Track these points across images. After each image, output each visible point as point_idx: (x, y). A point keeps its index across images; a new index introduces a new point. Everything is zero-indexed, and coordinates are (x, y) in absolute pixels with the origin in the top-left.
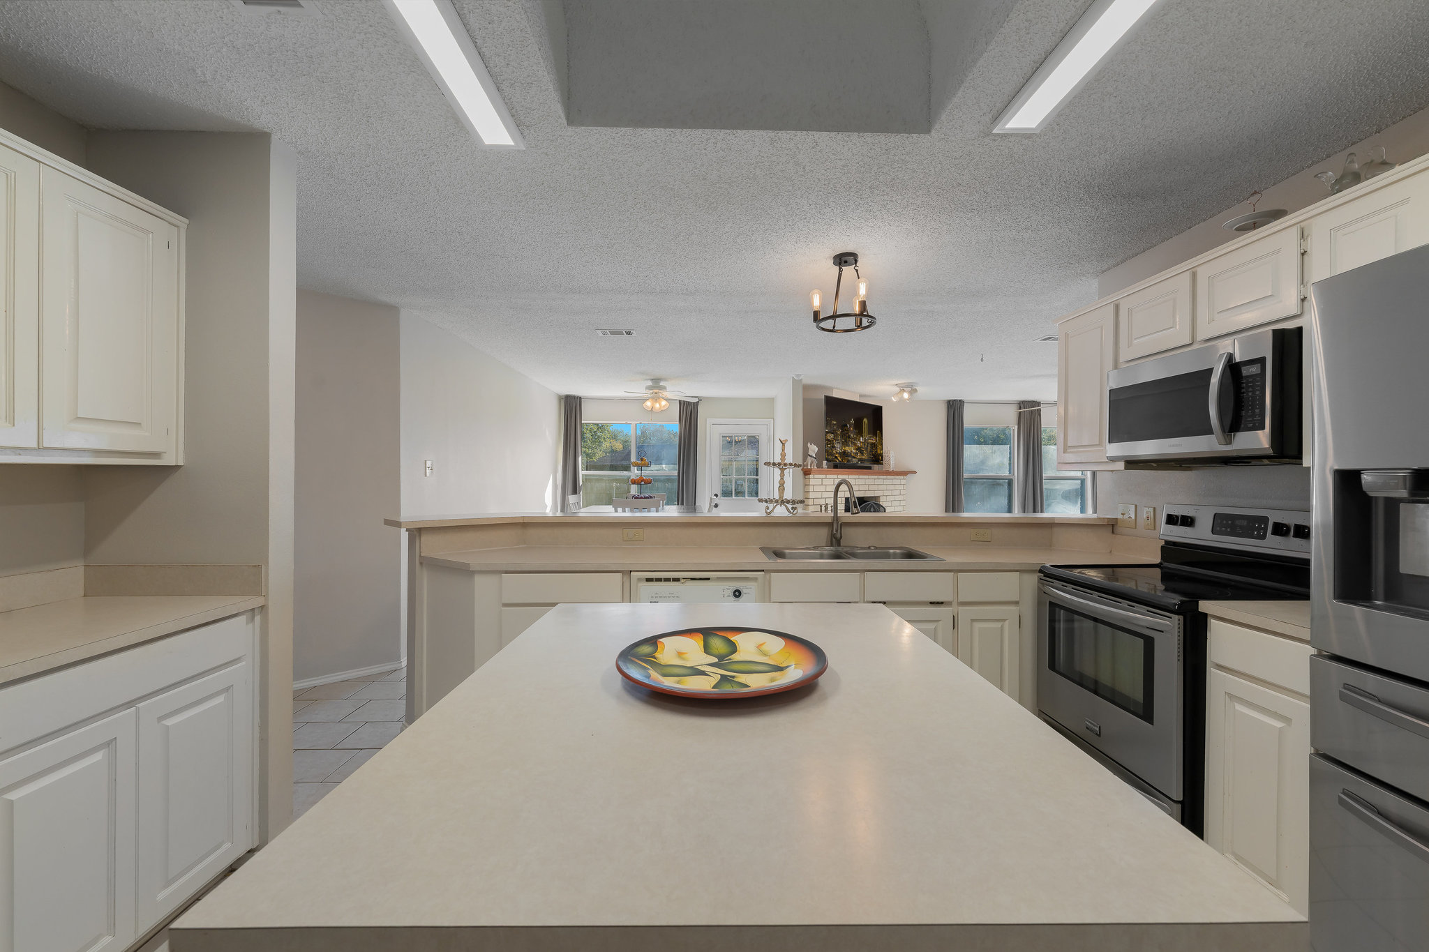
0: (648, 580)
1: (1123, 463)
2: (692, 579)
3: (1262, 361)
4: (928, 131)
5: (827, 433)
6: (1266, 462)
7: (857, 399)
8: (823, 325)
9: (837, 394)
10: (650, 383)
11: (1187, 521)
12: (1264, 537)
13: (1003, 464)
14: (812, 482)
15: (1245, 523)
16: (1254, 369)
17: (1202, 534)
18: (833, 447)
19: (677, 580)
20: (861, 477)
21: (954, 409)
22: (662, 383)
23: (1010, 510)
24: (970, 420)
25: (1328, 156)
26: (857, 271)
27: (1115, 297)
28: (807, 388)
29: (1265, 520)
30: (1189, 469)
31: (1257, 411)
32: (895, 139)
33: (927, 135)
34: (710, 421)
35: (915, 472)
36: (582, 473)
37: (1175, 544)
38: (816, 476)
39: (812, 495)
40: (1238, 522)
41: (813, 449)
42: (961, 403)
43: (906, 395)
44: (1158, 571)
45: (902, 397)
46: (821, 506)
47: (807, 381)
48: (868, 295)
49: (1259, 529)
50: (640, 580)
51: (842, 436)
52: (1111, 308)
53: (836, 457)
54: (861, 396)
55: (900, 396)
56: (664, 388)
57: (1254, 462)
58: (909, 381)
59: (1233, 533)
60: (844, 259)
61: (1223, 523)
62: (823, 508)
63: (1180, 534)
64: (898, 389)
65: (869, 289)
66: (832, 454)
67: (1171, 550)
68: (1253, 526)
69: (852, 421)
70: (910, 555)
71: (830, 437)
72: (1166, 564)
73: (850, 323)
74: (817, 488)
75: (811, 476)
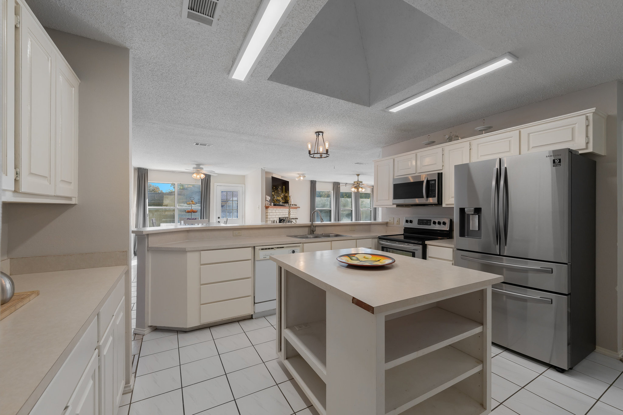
0: (262, 249)
1: (396, 205)
2: (278, 248)
3: (435, 180)
4: (369, 107)
5: (273, 192)
6: (434, 205)
7: (280, 178)
8: (311, 156)
9: (275, 176)
10: (195, 166)
11: (411, 222)
12: (430, 225)
13: (328, 204)
14: (269, 211)
15: (426, 221)
16: (433, 182)
17: (415, 225)
18: (274, 197)
19: (272, 248)
20: (284, 209)
21: (313, 184)
22: (201, 166)
23: (330, 221)
24: (319, 188)
25: (443, 130)
26: (323, 138)
27: (393, 157)
28: (267, 173)
29: (431, 220)
30: (409, 207)
31: (434, 193)
32: (360, 106)
33: (369, 108)
34: (216, 184)
35: (299, 207)
36: (148, 207)
37: (407, 228)
38: (270, 209)
39: (269, 217)
40: (424, 221)
41: (269, 198)
42: (315, 181)
43: (302, 178)
44: (403, 236)
45: (300, 178)
46: (272, 221)
47: (266, 170)
48: (328, 147)
49: (429, 223)
50: (259, 249)
51: (277, 193)
52: (392, 160)
53: (275, 202)
54: (282, 177)
55: (299, 178)
56: (202, 169)
57: (429, 205)
58: (303, 173)
59: (423, 224)
60: (318, 133)
61: (421, 222)
62: (273, 222)
63: (409, 225)
64: (298, 175)
65: (329, 145)
66: (274, 200)
67: (406, 230)
68: (428, 222)
69: (280, 187)
70: (337, 236)
71: (273, 193)
72: (405, 234)
73: (318, 156)
74: (271, 214)
75: (269, 209)
